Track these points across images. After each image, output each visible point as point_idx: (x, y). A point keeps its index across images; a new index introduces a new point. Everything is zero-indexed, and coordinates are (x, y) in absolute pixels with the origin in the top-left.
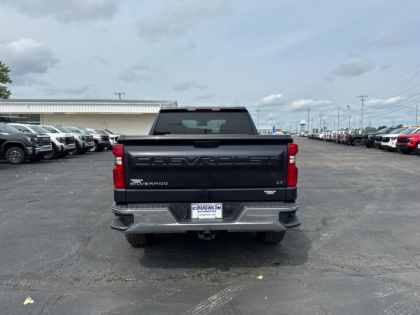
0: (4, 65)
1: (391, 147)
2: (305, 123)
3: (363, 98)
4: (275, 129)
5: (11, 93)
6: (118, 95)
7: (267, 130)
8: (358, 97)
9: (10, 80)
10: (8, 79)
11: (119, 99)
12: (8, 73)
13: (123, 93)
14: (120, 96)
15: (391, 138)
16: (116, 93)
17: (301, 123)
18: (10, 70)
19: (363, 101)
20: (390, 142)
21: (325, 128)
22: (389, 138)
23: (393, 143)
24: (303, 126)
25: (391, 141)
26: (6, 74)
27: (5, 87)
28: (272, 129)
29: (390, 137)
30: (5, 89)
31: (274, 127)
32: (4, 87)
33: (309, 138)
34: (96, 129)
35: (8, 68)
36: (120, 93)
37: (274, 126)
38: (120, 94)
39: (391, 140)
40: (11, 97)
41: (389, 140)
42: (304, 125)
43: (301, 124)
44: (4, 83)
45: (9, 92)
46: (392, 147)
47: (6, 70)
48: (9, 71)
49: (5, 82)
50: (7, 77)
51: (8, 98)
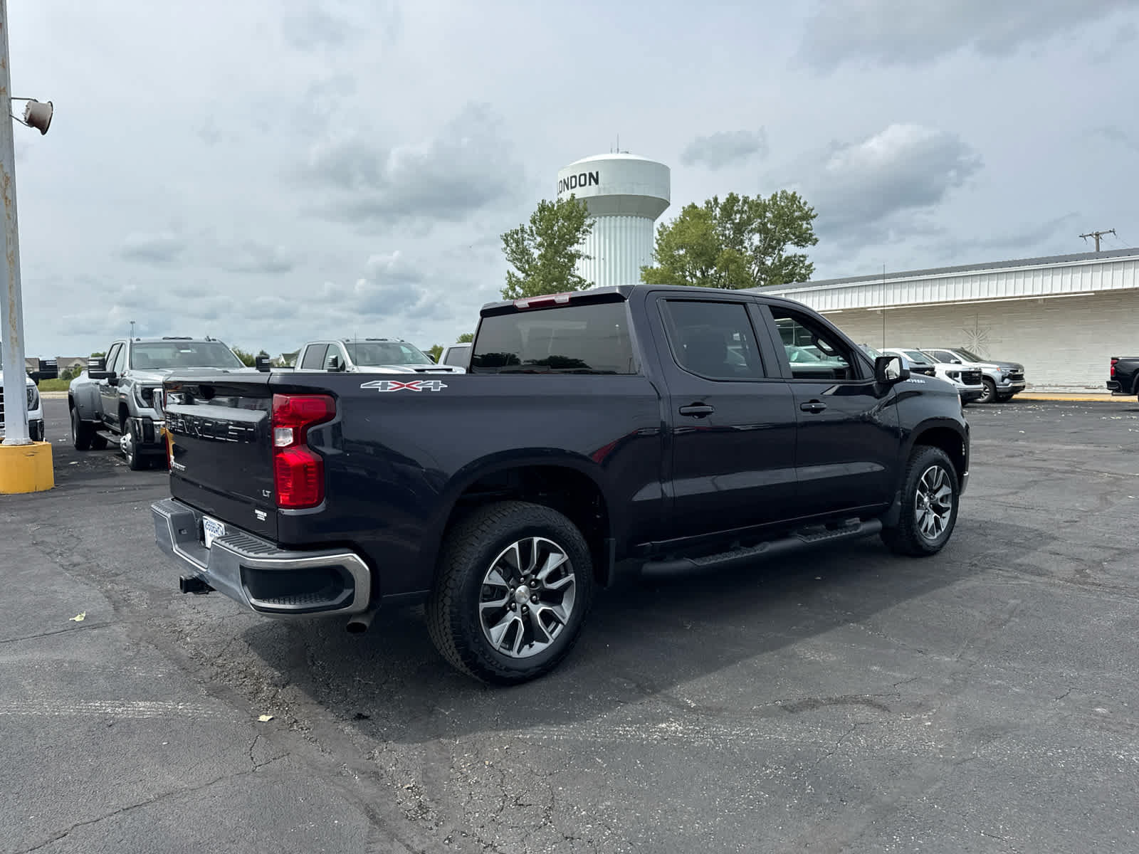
0: (805, 203)
5: (814, 269)
6: (1092, 240)
9: (814, 237)
10: (811, 235)
11: (1095, 250)
12: (811, 222)
13: (1111, 231)
14: (1098, 240)
16: (1085, 234)
18: (817, 215)
26: (807, 224)
27: (803, 256)
30: (802, 261)
32: (800, 256)
34: (918, 349)
35: (812, 210)
36: (1100, 232)
38: (1097, 235)
40: (814, 278)
44: (803, 246)
45: (811, 265)
47: (807, 217)
48: (815, 217)
49: (804, 244)
50: (810, 232)
51: (808, 280)
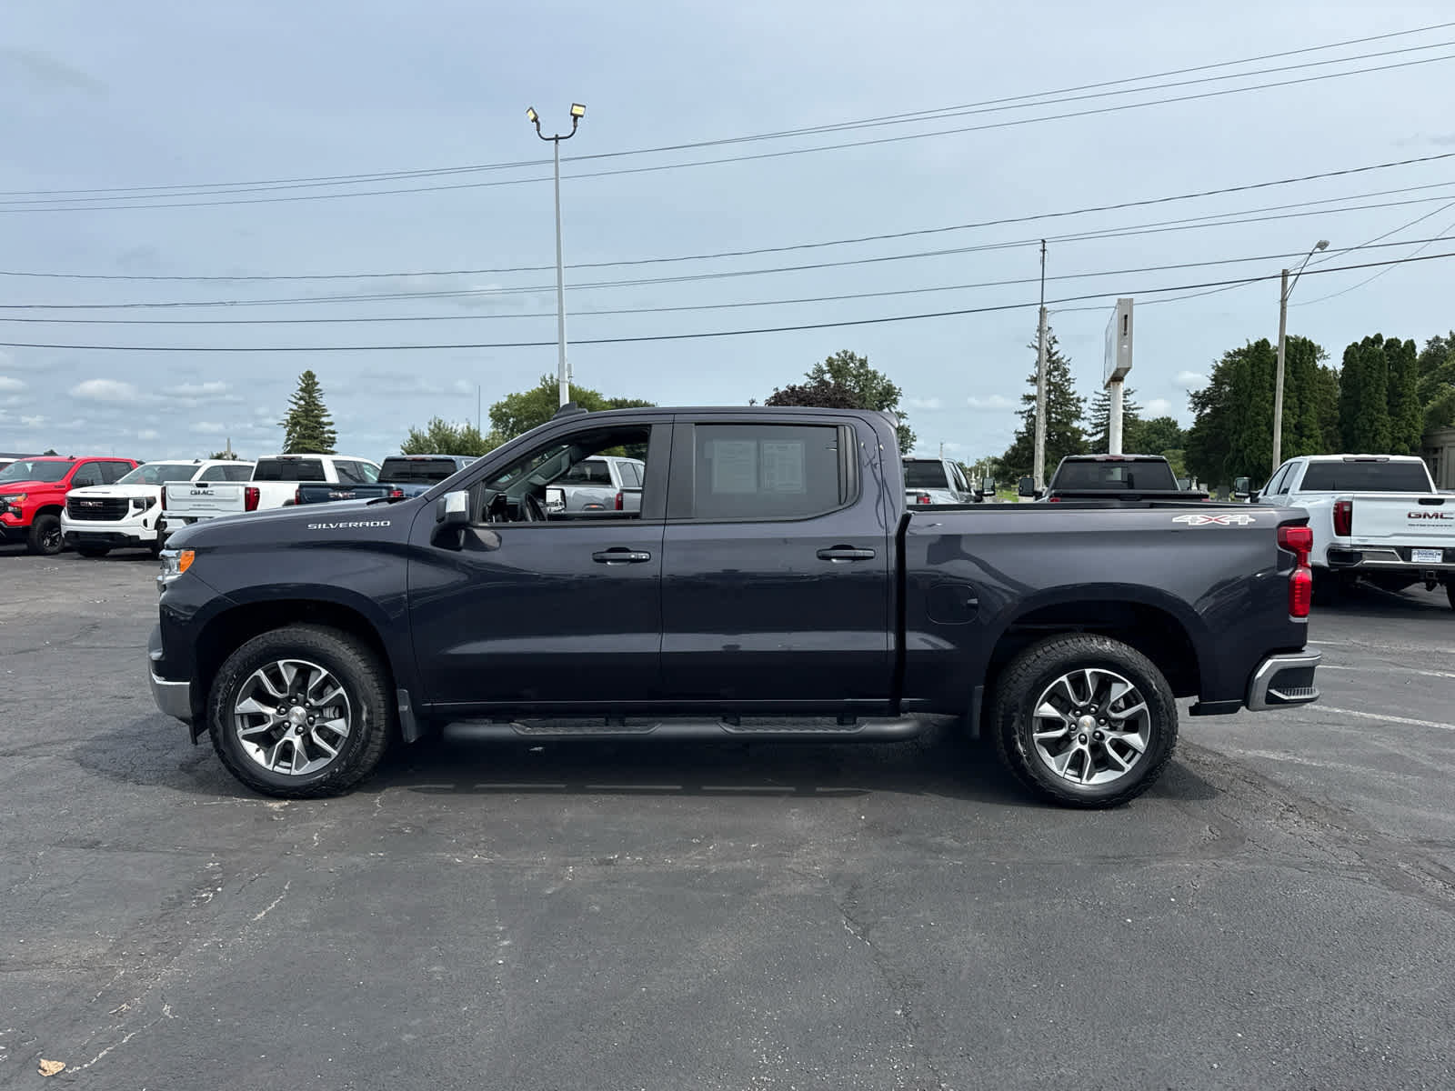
1: (138, 537)
15: (131, 503)
20: (128, 519)
22: (126, 501)
23: (145, 523)
25: (134, 516)
29: (129, 499)
39: (132, 510)
41: (126, 511)
46: (141, 538)
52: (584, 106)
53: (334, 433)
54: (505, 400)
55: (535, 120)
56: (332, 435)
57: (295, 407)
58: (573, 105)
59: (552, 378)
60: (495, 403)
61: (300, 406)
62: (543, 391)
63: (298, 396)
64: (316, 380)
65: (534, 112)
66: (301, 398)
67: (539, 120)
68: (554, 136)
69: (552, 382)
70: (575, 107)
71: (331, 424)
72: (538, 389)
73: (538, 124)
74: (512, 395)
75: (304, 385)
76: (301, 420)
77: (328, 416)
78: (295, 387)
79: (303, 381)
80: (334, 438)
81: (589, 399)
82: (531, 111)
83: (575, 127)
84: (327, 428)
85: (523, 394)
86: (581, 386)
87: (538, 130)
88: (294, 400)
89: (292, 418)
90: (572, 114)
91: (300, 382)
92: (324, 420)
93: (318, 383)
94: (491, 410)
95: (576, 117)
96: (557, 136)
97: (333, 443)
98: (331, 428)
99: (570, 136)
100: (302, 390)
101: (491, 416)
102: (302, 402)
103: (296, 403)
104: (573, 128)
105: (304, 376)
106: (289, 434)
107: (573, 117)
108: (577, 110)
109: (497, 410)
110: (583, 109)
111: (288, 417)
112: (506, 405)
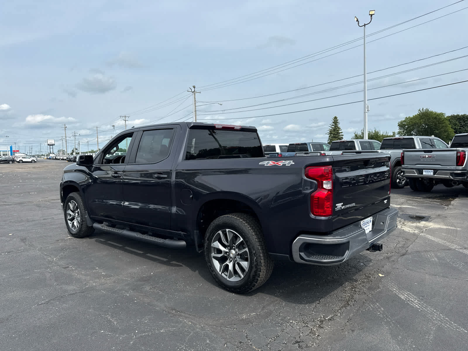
2: (53, 143)
3: (125, 118)
4: (13, 150)
7: (2, 152)
8: (121, 117)
17: (49, 143)
19: (125, 122)
21: (76, 149)
24: (51, 147)
28: (9, 150)
31: (11, 148)
33: (68, 161)
37: (12, 146)
42: (53, 145)
43: (48, 145)
52: (375, 10)
53: (342, 135)
54: (404, 119)
55: (357, 21)
56: (342, 136)
57: (331, 128)
58: (370, 11)
59: (423, 109)
60: (400, 121)
61: (332, 128)
62: (419, 115)
63: (332, 125)
64: (338, 119)
65: (356, 18)
66: (333, 125)
67: (358, 20)
68: (364, 25)
69: (423, 111)
70: (371, 12)
71: (342, 133)
72: (418, 114)
73: (358, 22)
74: (407, 117)
75: (334, 121)
76: (332, 132)
77: (341, 130)
78: (331, 122)
79: (334, 120)
80: (342, 137)
81: (439, 116)
82: (355, 18)
83: (371, 19)
84: (341, 134)
85: (411, 116)
86: (436, 111)
87: (358, 24)
88: (331, 126)
89: (330, 132)
90: (370, 15)
91: (333, 120)
92: (340, 131)
93: (338, 120)
94: (398, 123)
95: (371, 15)
96: (365, 24)
97: (342, 139)
98: (342, 134)
99: (370, 22)
100: (333, 123)
101: (398, 125)
102: (333, 127)
103: (331, 127)
104: (370, 20)
105: (334, 118)
106: (329, 137)
107: (370, 16)
108: (371, 13)
109: (401, 123)
110: (374, 11)
111: (329, 132)
112: (405, 121)
